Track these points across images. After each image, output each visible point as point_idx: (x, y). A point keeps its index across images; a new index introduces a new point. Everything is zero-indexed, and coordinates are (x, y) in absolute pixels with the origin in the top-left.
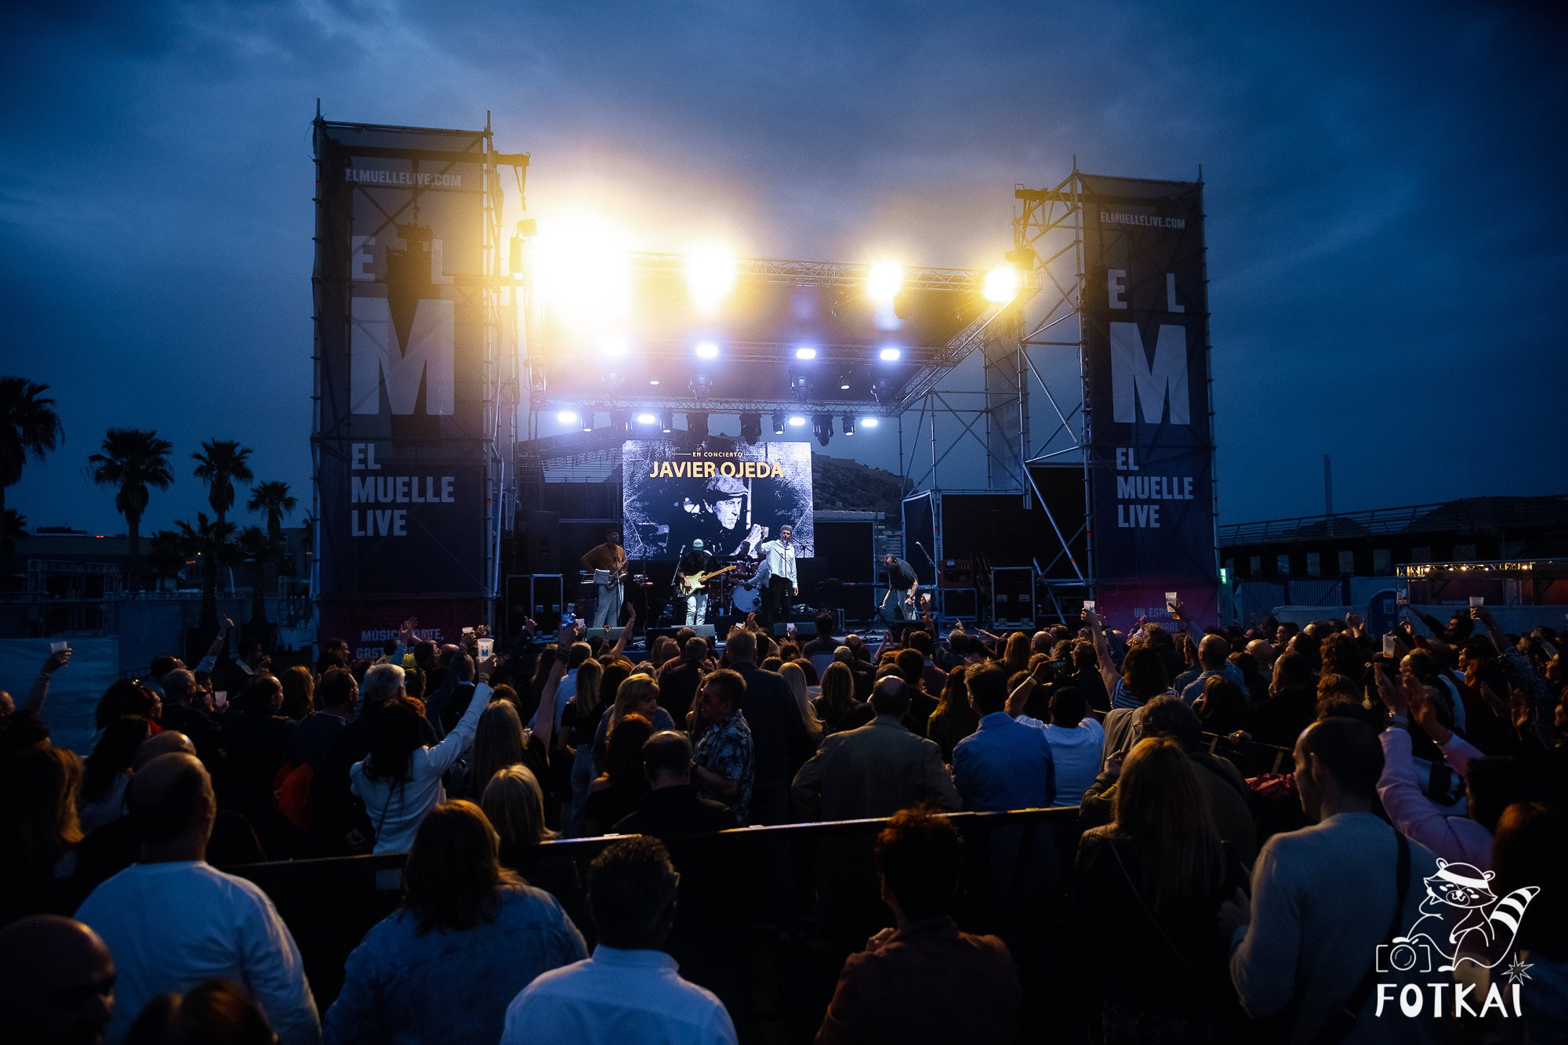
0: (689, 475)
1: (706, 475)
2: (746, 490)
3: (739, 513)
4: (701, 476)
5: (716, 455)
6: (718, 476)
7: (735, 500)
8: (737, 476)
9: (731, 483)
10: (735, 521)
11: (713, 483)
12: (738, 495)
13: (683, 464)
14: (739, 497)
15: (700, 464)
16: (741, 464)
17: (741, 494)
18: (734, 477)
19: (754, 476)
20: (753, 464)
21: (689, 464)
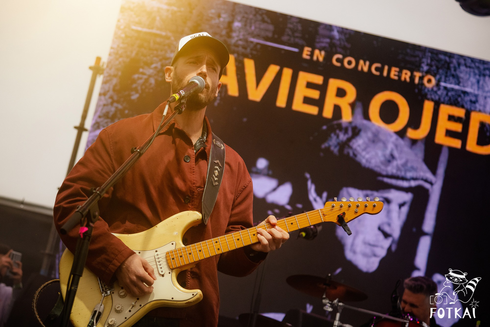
0: (281, 102)
1: (328, 113)
2: (429, 175)
3: (396, 233)
4: (313, 110)
5: (364, 66)
6: (360, 121)
7: (393, 195)
8: (411, 133)
9: (390, 146)
10: (382, 253)
11: (343, 137)
12: (405, 184)
13: (273, 70)
14: (406, 190)
15: (318, 79)
16: (428, 106)
17: (413, 184)
18: (401, 134)
19: (457, 144)
20: (460, 112)
21: (287, 73)
